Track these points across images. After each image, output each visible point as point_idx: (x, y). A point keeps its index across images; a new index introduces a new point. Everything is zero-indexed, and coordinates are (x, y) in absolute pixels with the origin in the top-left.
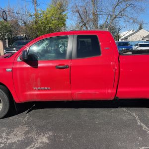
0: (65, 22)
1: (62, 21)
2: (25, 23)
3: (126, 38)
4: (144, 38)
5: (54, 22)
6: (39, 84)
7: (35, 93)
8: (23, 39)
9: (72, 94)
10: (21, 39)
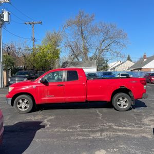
0: (59, 55)
1: (56, 54)
2: (24, 56)
3: (114, 69)
4: (129, 68)
5: (49, 55)
6: (49, 94)
7: (47, 98)
8: (22, 70)
9: (65, 99)
10: (20, 70)
